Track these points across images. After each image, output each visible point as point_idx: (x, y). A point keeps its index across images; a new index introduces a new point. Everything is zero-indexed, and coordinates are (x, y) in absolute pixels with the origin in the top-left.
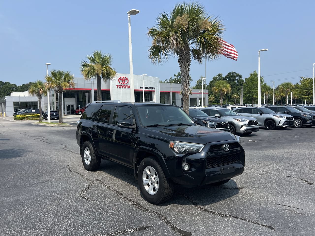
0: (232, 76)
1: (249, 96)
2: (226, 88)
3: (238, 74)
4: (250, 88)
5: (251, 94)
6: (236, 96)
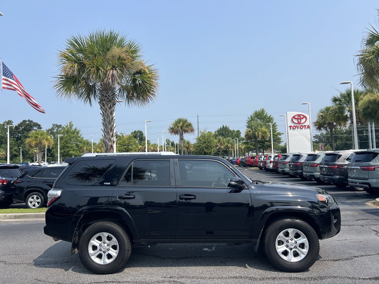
0: (28, 125)
1: (64, 151)
2: (47, 141)
3: (36, 123)
4: (66, 141)
5: (67, 150)
6: (36, 151)
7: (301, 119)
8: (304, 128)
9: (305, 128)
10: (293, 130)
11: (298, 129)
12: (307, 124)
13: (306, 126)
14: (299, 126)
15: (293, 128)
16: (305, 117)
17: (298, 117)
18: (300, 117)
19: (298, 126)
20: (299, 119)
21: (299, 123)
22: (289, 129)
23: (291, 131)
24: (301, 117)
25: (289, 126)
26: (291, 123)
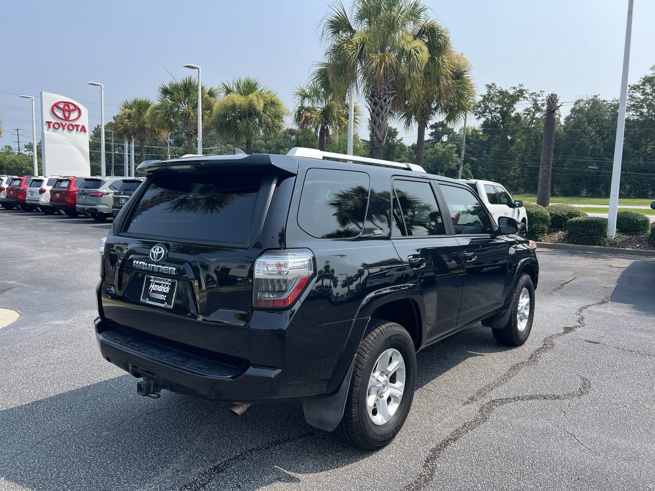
7: (70, 111)
8: (75, 129)
9: (77, 130)
10: (55, 132)
11: (64, 129)
12: (80, 122)
13: (79, 126)
14: (66, 124)
15: (54, 126)
16: (77, 108)
17: (64, 107)
18: (69, 108)
19: (64, 124)
20: (67, 110)
21: (67, 119)
22: (46, 127)
23: (49, 132)
24: (71, 108)
25: (47, 122)
26: (51, 115)
